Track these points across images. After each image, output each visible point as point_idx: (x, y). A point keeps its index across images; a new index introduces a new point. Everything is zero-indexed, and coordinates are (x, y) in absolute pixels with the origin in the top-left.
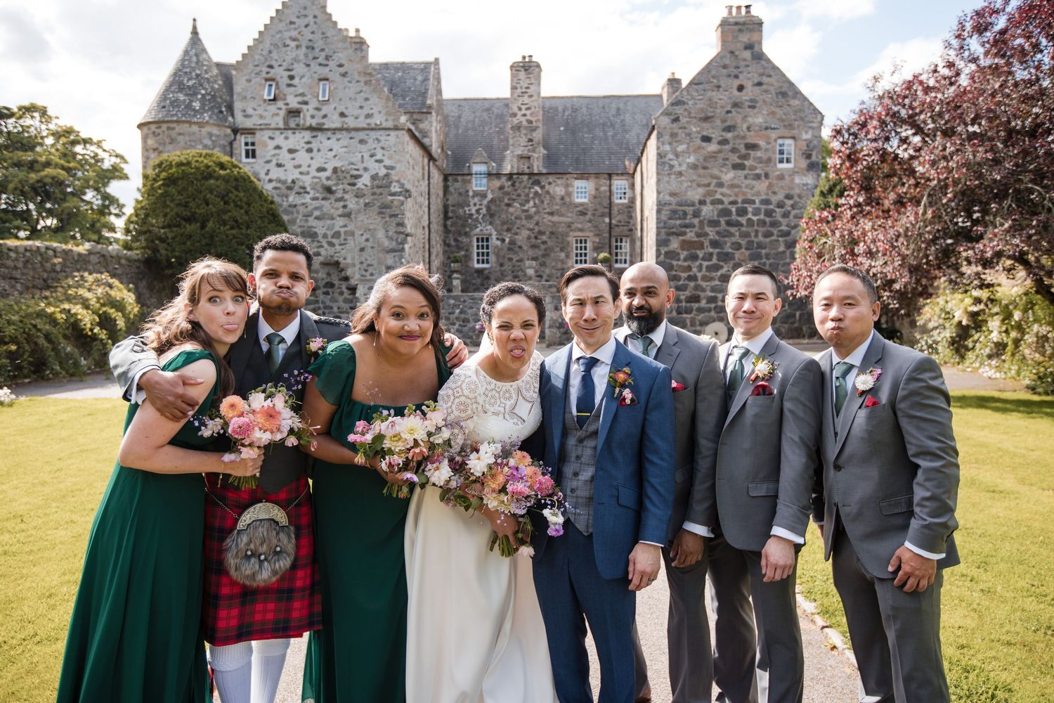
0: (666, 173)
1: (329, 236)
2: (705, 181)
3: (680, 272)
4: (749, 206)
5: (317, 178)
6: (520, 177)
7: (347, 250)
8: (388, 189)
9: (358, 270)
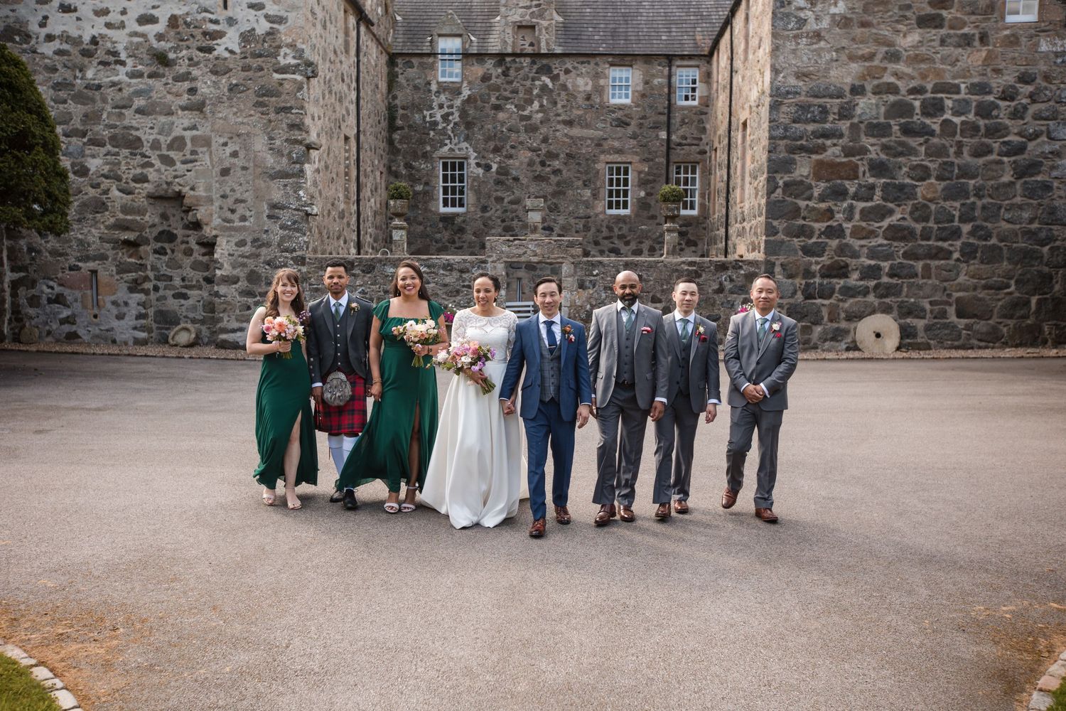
0: (791, 34)
1: (164, 146)
2: (865, 50)
3: (812, 221)
4: (947, 98)
5: (139, 36)
6: (517, 60)
7: (197, 171)
8: (274, 60)
9: (218, 210)
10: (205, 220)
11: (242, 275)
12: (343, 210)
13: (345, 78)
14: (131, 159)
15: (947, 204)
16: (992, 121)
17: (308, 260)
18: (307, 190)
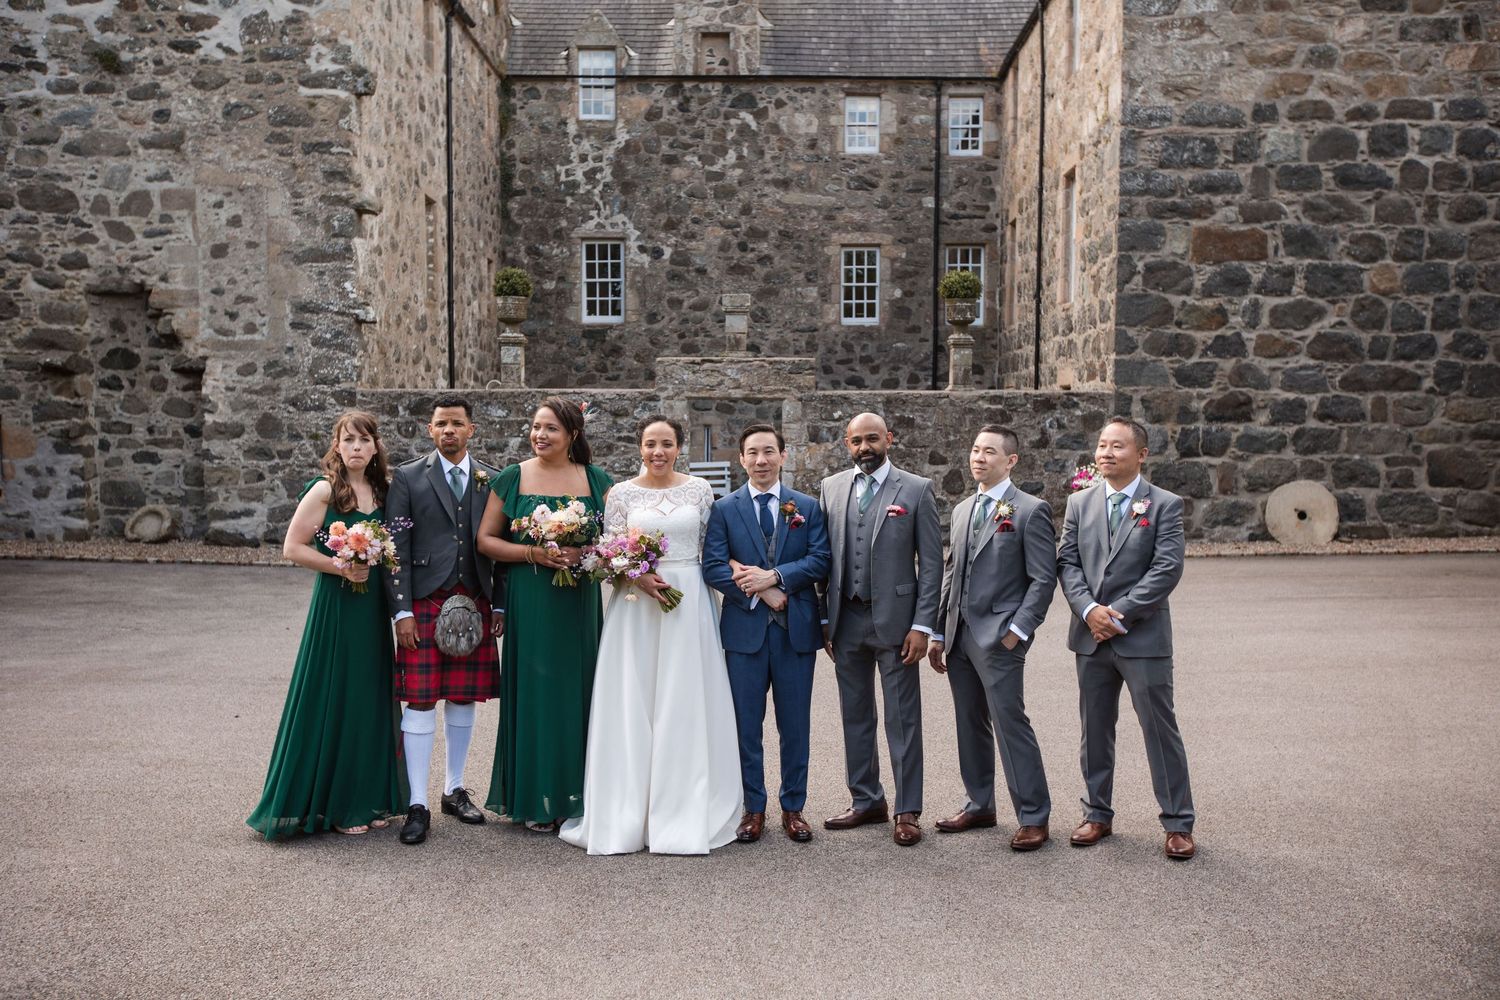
0: (1155, 21)
3: (1192, 328)
4: (1411, 125)
5: (69, 23)
6: (702, 86)
7: (170, 250)
8: (300, 65)
9: (208, 313)
10: (186, 331)
11: (249, 422)
12: (424, 318)
13: (427, 104)
14: (58, 229)
15: (1413, 300)
16: (1486, 163)
17: (359, 397)
18: (357, 280)
